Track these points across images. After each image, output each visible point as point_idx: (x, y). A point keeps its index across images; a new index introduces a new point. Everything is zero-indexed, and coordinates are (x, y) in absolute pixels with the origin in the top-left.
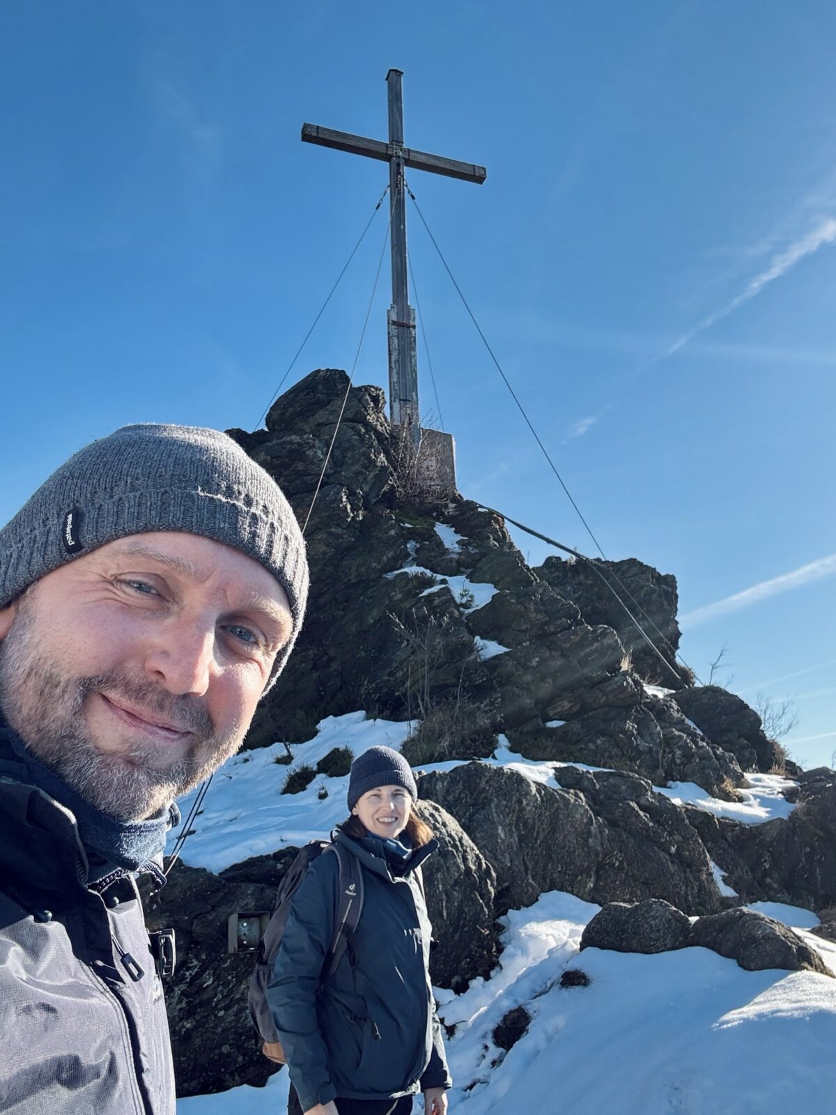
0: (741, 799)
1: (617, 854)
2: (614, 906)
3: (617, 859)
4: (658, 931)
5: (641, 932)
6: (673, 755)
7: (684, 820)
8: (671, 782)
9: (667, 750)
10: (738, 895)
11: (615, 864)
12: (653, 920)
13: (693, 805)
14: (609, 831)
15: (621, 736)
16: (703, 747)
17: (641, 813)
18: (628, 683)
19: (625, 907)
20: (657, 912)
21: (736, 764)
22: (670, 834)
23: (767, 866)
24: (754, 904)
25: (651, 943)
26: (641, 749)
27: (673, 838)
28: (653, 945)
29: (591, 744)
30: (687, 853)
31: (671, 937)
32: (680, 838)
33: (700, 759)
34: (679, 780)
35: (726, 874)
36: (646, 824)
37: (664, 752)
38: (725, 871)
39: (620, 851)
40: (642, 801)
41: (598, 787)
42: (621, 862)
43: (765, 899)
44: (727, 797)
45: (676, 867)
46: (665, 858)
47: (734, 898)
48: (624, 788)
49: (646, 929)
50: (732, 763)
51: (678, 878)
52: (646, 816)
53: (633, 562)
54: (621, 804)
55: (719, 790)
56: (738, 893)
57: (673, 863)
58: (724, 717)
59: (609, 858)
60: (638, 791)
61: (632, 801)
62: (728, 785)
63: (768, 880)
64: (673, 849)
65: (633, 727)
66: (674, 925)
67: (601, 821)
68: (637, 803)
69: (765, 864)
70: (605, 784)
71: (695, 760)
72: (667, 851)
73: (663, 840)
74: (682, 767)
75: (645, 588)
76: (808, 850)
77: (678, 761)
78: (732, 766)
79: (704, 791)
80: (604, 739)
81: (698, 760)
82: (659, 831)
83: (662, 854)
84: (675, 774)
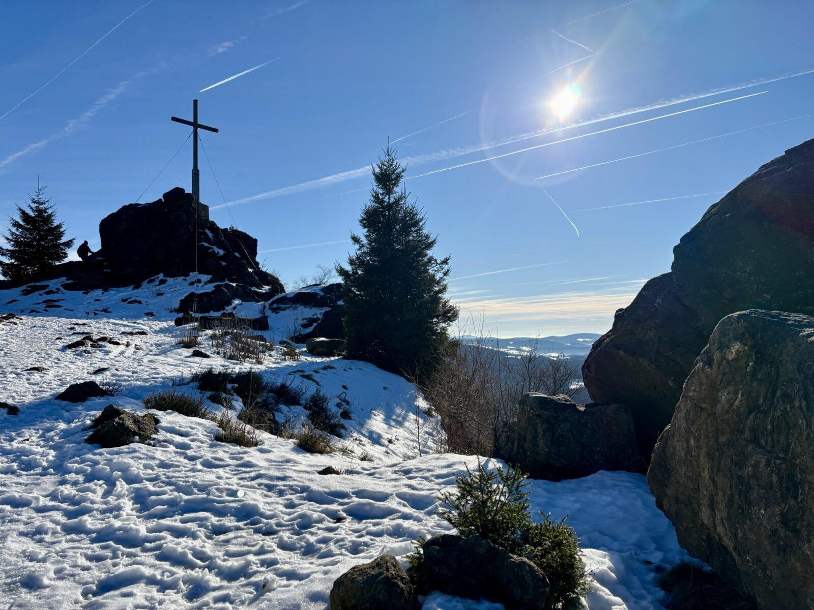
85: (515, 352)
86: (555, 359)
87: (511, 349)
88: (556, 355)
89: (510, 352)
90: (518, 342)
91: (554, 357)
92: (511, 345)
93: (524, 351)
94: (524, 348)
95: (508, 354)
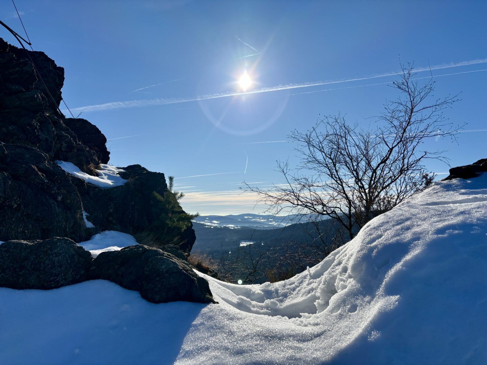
0: (97, 175)
1: (17, 199)
2: (13, 243)
3: (15, 203)
4: (61, 266)
5: (42, 268)
6: (61, 145)
7: (69, 181)
8: (58, 161)
9: (58, 142)
10: (95, 227)
11: (13, 206)
12: (56, 256)
13: (71, 174)
14: (12, 182)
15: (28, 127)
16: (79, 144)
17: (40, 173)
18: (38, 96)
19: (26, 244)
20: (60, 250)
21: (96, 157)
22: (59, 189)
23: (111, 211)
24: (104, 232)
25: (51, 279)
26: (41, 138)
27: (61, 192)
28: (53, 280)
29: (4, 129)
30: (69, 201)
31: (73, 271)
32: (65, 192)
33: (78, 150)
34: (62, 160)
35: (88, 215)
36: (42, 180)
37: (56, 143)
38: (88, 213)
39: (20, 198)
40: (41, 166)
41: (6, 152)
42: (19, 205)
43: (109, 229)
44: (91, 173)
45: (61, 210)
46: (54, 204)
47: (93, 228)
48: (28, 156)
49: (48, 265)
50: (94, 156)
51: (61, 217)
52: (43, 176)
53: (42, 54)
54: (24, 166)
55: (87, 168)
56: (94, 226)
57: (58, 207)
58: (87, 135)
59: (9, 201)
60: (38, 160)
61: (34, 165)
62: (92, 166)
63: (111, 218)
64: (60, 198)
65: (37, 124)
66: (76, 260)
67: (6, 175)
68: (37, 168)
69: (110, 210)
70: (12, 152)
71: (74, 151)
72: (55, 199)
73: (53, 192)
74: (65, 153)
75: (47, 69)
76: (133, 203)
77: (64, 150)
78: (94, 157)
79: (78, 168)
80: (14, 127)
81: (76, 151)
82: (51, 186)
83: (52, 201)
84: (61, 156)
85: (209, 224)
86: (232, 228)
87: (207, 222)
88: (233, 226)
89: (207, 224)
90: (212, 218)
91: (232, 227)
92: (207, 220)
93: (215, 223)
94: (215, 222)
95: (206, 225)
